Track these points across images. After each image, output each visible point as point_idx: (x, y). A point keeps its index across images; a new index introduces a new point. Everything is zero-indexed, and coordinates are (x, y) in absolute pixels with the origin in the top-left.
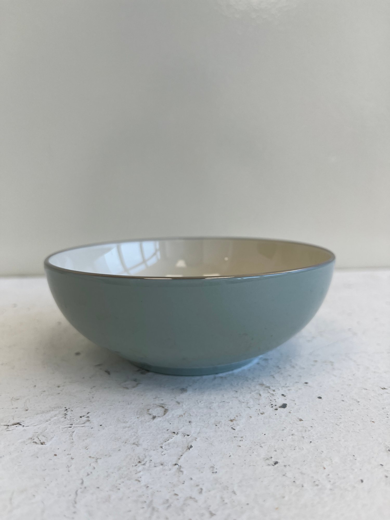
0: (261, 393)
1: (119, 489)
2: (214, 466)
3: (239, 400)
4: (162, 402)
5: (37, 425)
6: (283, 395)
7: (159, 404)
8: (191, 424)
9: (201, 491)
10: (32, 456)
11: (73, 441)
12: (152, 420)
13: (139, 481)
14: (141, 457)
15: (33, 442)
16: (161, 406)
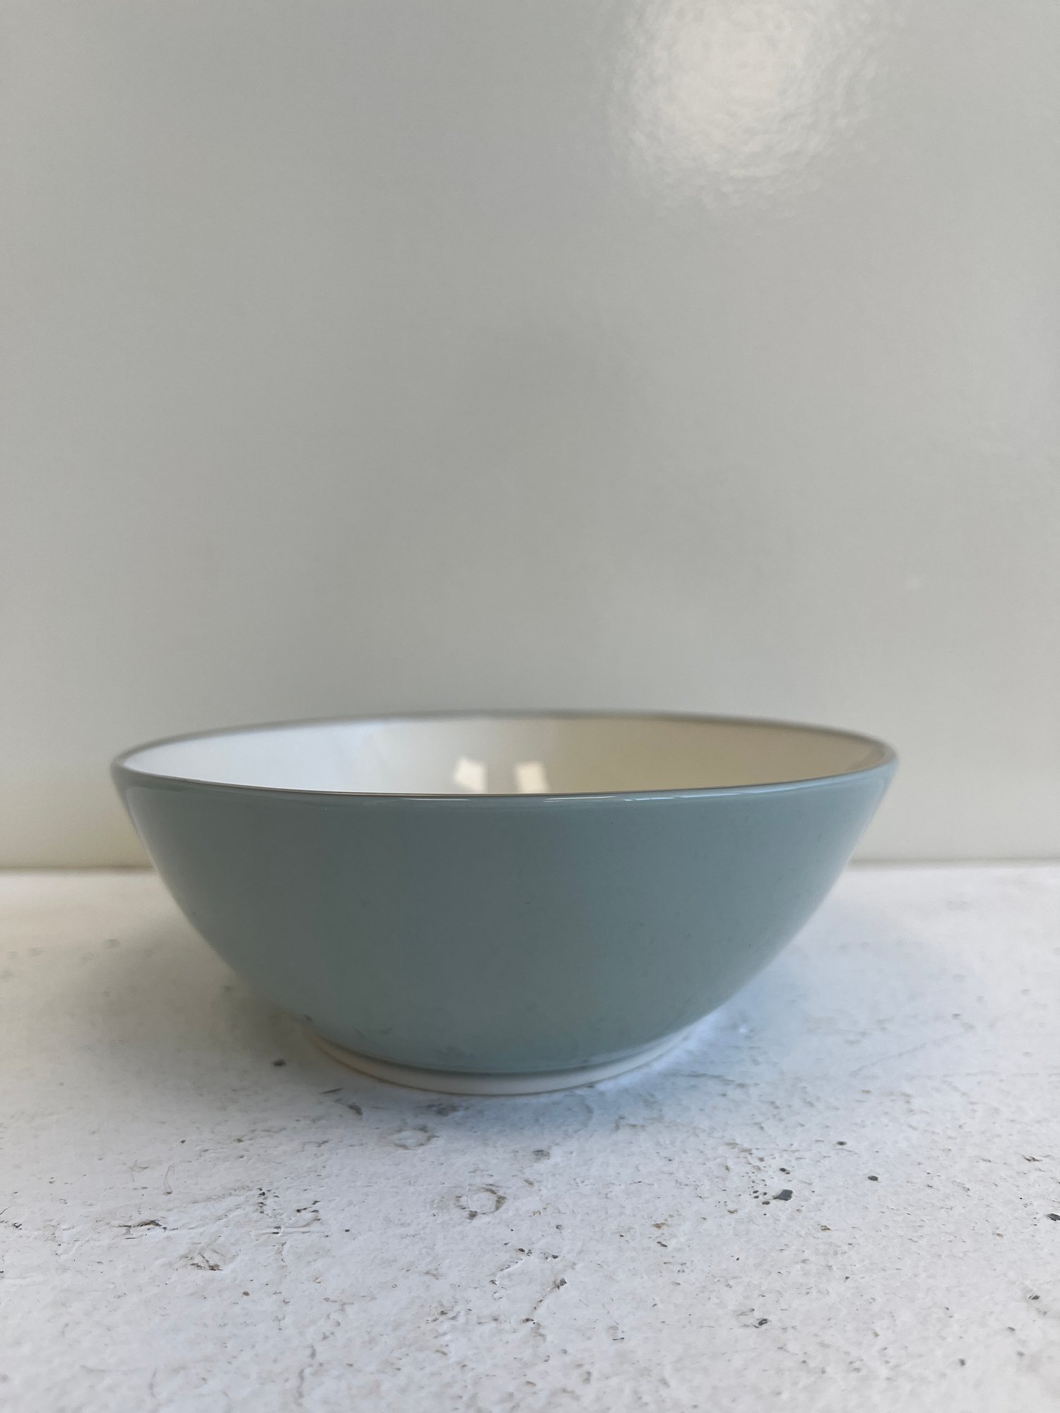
0: (730, 1164)
1: (399, 1369)
2: (619, 1326)
3: (677, 1180)
4: (491, 1181)
5: (196, 1227)
6: (783, 1170)
7: (483, 1184)
8: (561, 1233)
9: (587, 1378)
10: (192, 1294)
11: (284, 1264)
12: (468, 1221)
13: (445, 1354)
14: (446, 1304)
15: (192, 1265)
16: (488, 1190)
